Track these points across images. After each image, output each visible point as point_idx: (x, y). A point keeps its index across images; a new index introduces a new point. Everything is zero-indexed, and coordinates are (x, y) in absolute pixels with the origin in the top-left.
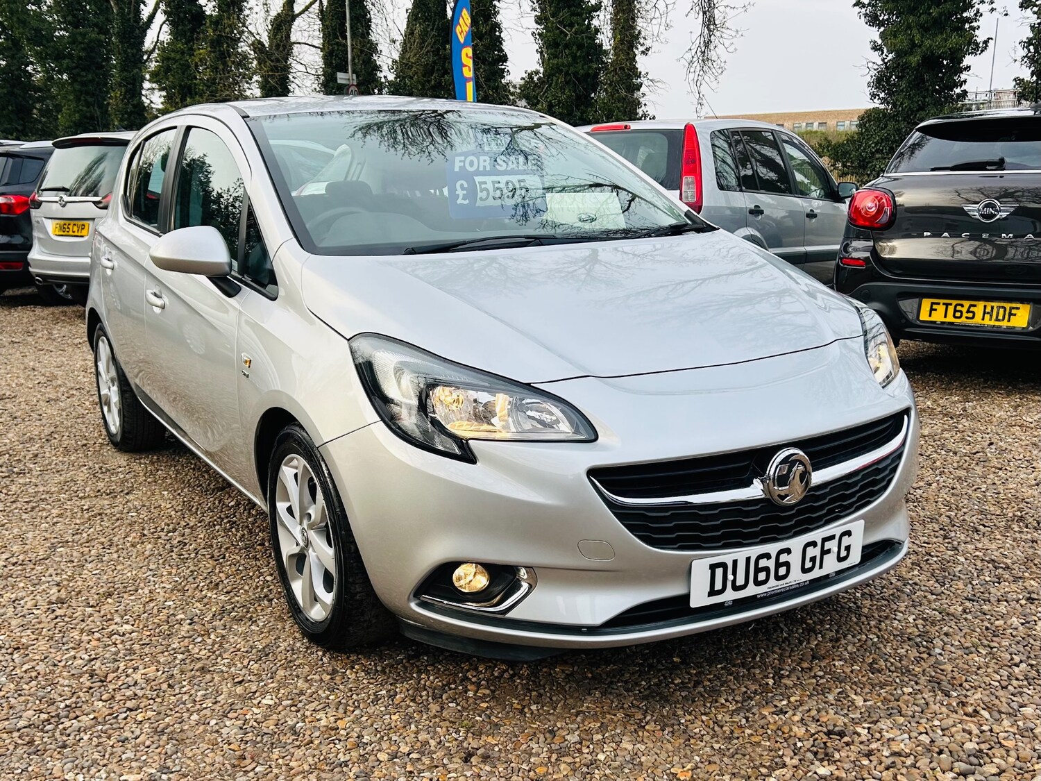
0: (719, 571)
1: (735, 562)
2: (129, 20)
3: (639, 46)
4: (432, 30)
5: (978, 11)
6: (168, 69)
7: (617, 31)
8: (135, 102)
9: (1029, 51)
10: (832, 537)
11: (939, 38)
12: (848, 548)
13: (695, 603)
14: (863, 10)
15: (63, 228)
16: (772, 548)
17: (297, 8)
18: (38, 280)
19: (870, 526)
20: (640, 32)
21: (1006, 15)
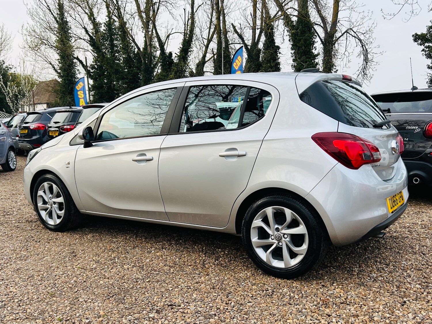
2: (148, 65)
3: (333, 69)
7: (324, 64)
14: (425, 53)
20: (334, 64)
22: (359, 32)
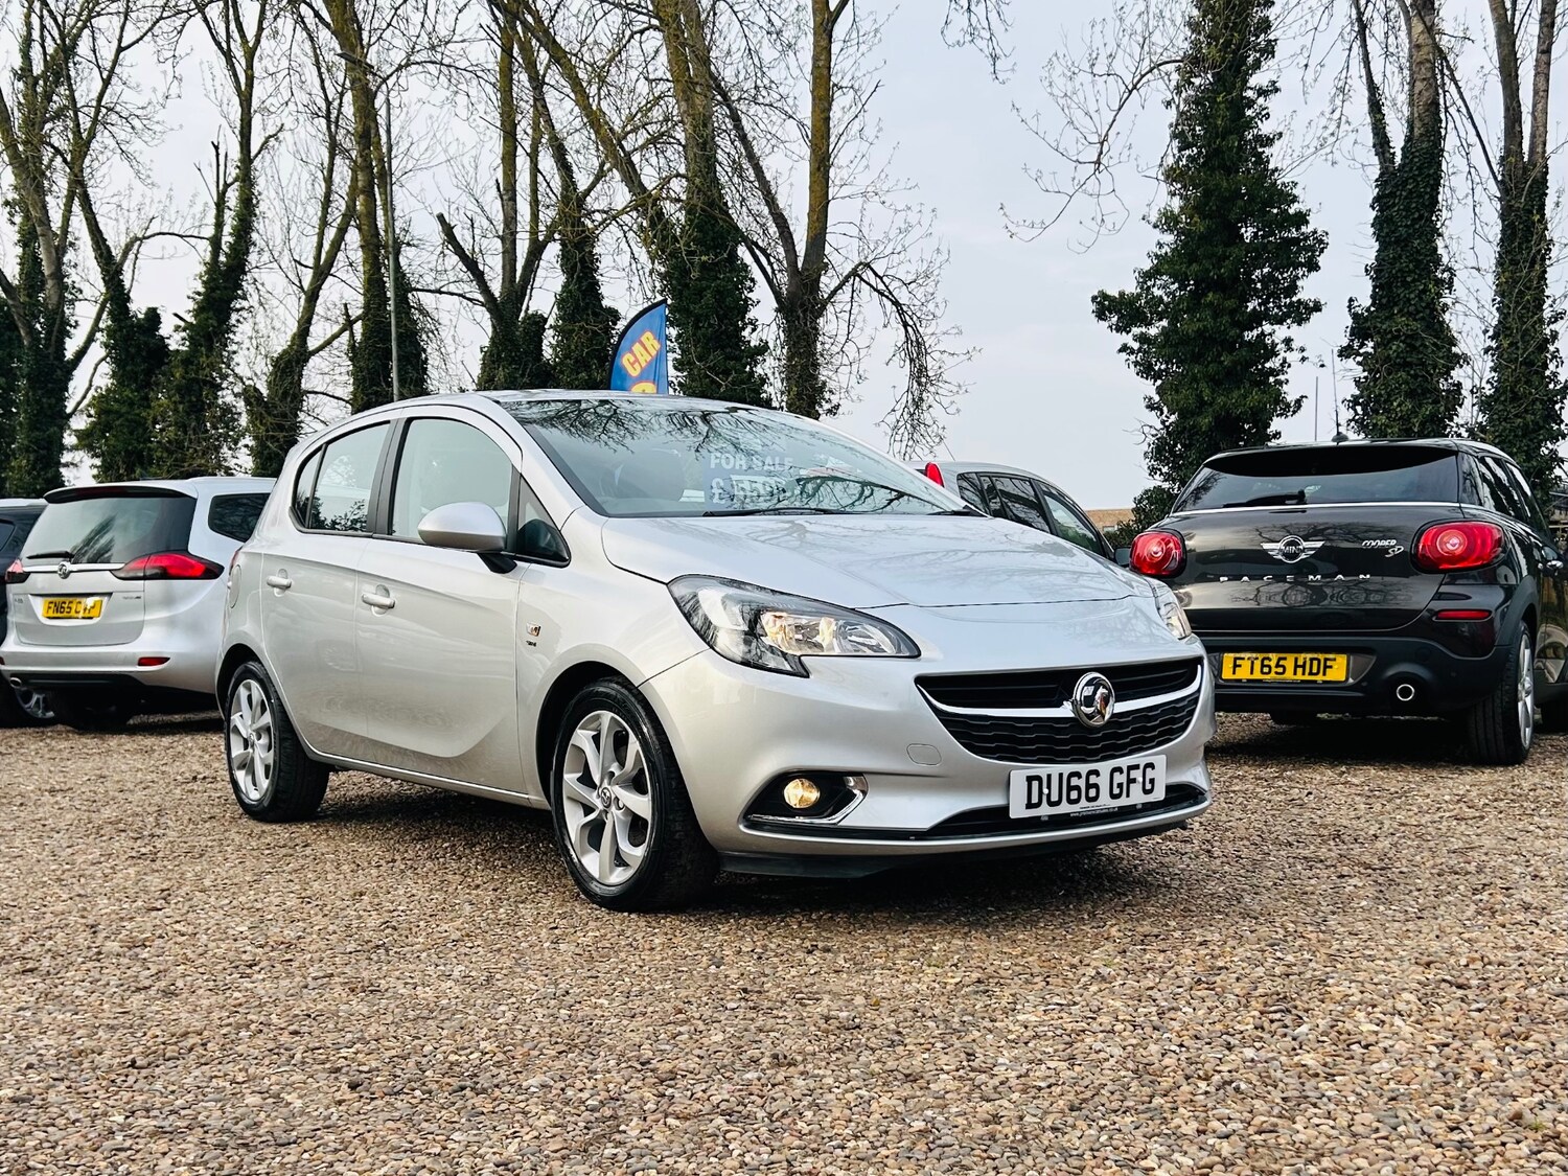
0: (1035, 784)
1: (1049, 776)
2: (47, 356)
3: (824, 403)
4: (523, 375)
5: (1285, 361)
6: (108, 427)
7: (794, 382)
8: (49, 475)
9: (1357, 414)
10: (1136, 767)
11: (1235, 394)
12: (1152, 781)
13: (1013, 815)
14: (1133, 358)
15: (59, 608)
16: (1083, 768)
17: (312, 344)
18: (15, 682)
19: (1170, 765)
20: (824, 383)
21: (1322, 366)
22: (894, 278)
